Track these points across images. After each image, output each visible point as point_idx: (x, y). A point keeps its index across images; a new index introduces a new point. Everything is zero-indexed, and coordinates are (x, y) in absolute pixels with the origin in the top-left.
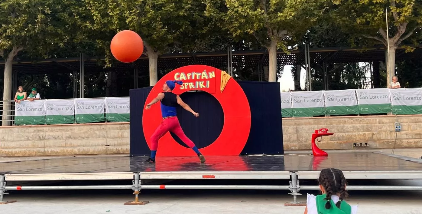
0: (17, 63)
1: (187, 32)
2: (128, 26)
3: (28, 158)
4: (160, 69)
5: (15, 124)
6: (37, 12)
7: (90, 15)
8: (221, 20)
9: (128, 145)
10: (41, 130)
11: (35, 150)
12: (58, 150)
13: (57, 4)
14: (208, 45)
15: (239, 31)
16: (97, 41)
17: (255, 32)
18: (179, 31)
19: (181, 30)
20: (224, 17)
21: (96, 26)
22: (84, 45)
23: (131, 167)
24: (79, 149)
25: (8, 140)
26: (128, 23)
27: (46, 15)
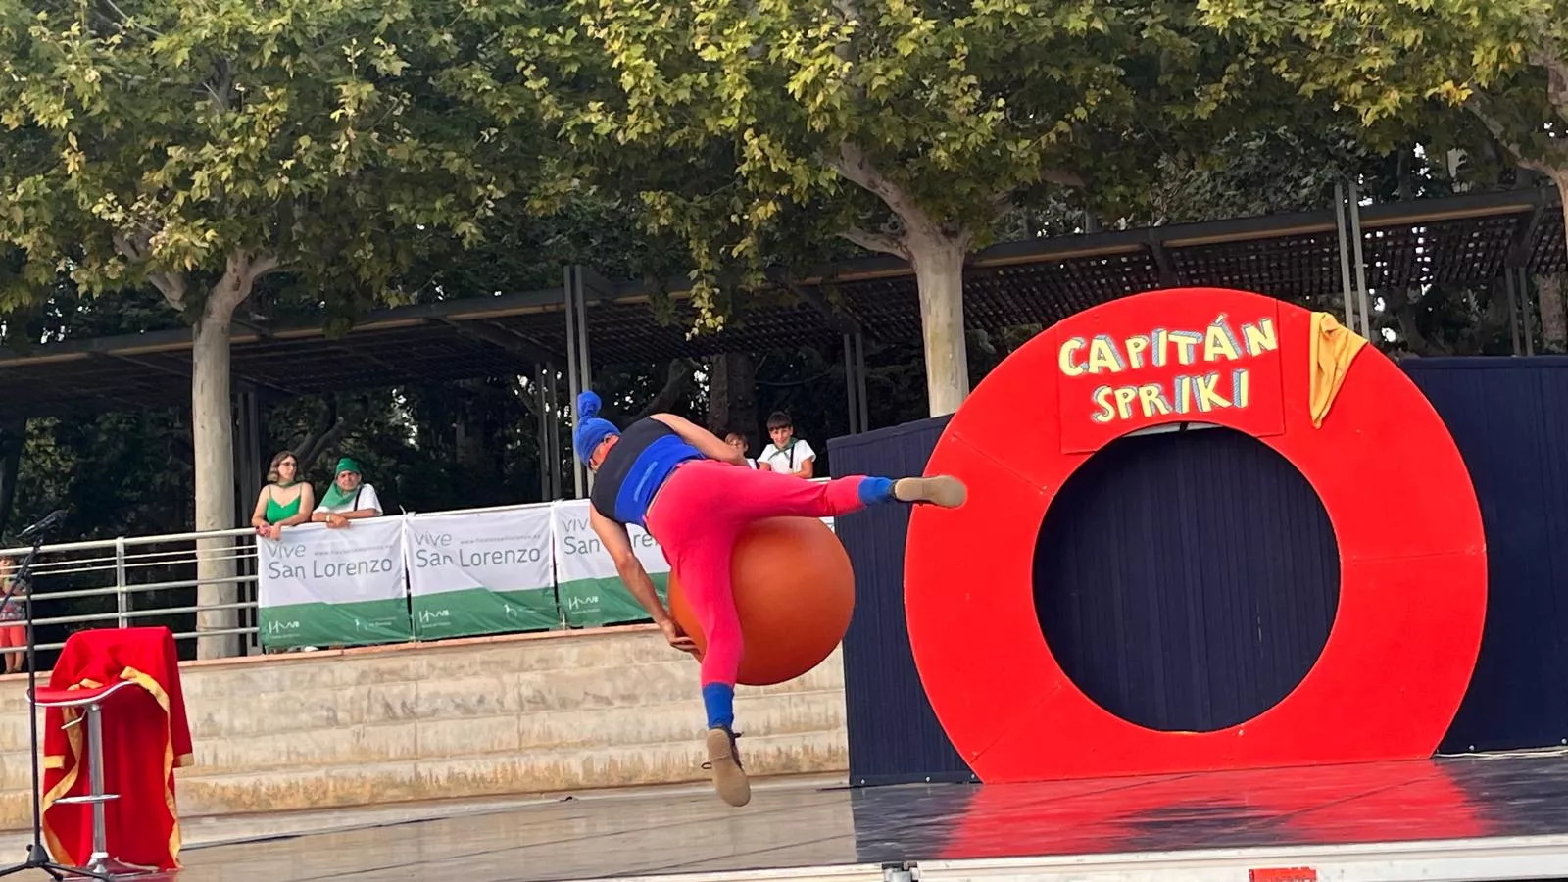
0: (253, 338)
1: (1112, 119)
2: (803, 111)
3: (337, 814)
4: (977, 327)
5: (259, 648)
6: (336, 70)
7: (604, 67)
8: (1294, 46)
9: (837, 726)
10: (392, 672)
11: (370, 773)
12: (484, 768)
13: (435, 23)
14: (1226, 184)
15: (1395, 95)
16: (648, 201)
17: (1481, 95)
18: (1068, 121)
19: (1081, 113)
20: (1309, 27)
21: (636, 124)
22: (583, 227)
23: (859, 843)
24: (589, 759)
25: (232, 733)
26: (797, 96)
27: (382, 82)
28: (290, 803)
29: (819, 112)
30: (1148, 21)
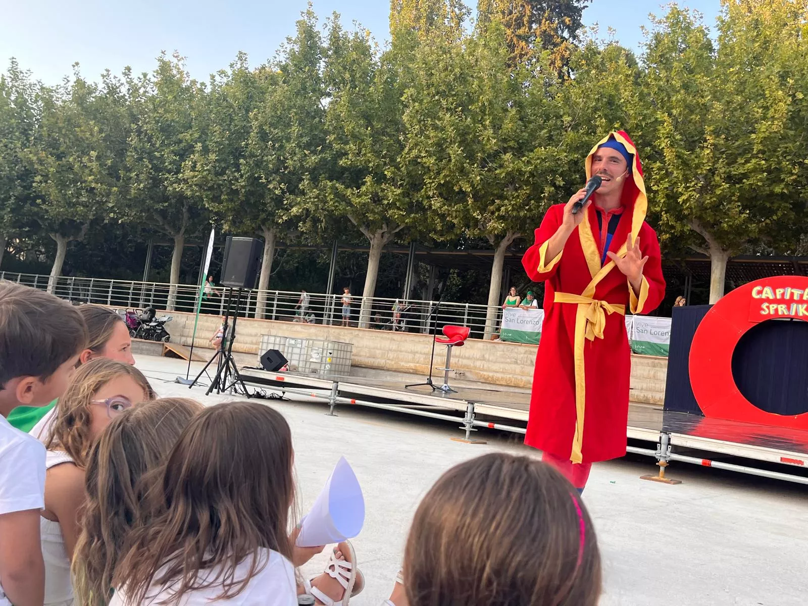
0: (510, 255)
1: (786, 221)
2: (682, 208)
3: (513, 388)
4: (730, 280)
5: (499, 339)
6: (545, 183)
9: (662, 392)
13: (575, 172)
18: (770, 220)
19: (775, 217)
25: (489, 361)
26: (681, 203)
27: (557, 188)
28: (502, 383)
29: (687, 208)
30: (803, 191)
